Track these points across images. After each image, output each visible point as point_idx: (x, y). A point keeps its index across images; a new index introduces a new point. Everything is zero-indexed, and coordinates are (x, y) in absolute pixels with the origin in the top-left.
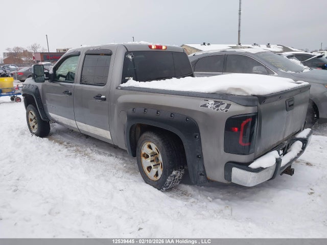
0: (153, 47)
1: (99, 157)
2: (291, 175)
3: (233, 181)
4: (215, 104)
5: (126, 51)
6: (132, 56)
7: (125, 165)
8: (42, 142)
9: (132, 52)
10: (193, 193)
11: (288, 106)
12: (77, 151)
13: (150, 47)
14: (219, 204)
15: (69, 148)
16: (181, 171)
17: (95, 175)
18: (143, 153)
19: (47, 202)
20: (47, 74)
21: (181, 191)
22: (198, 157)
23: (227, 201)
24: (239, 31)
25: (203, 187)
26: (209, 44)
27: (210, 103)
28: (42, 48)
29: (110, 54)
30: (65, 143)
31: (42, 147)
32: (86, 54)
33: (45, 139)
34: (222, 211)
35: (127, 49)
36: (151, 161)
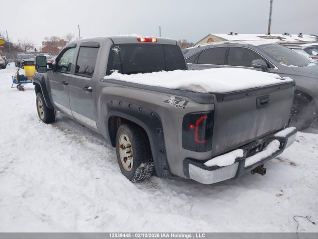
0: (142, 40)
1: (90, 145)
2: (262, 175)
3: (191, 177)
4: (175, 100)
5: (112, 44)
6: (118, 49)
7: (110, 154)
8: (45, 128)
9: (118, 45)
10: (162, 185)
11: (259, 104)
12: (74, 138)
13: (139, 40)
14: (182, 199)
15: (68, 135)
16: (150, 164)
17: (78, 163)
18: (121, 144)
19: (24, 185)
20: (50, 64)
21: (152, 183)
22: (161, 151)
23: (191, 197)
24: (270, 20)
25: (173, 181)
26: (236, 34)
27: (172, 99)
28: (76, 38)
29: (98, 47)
30: (66, 130)
31: (45, 132)
32: (81, 47)
33: (49, 125)
34: (182, 206)
35: (113, 42)
36: (127, 153)
